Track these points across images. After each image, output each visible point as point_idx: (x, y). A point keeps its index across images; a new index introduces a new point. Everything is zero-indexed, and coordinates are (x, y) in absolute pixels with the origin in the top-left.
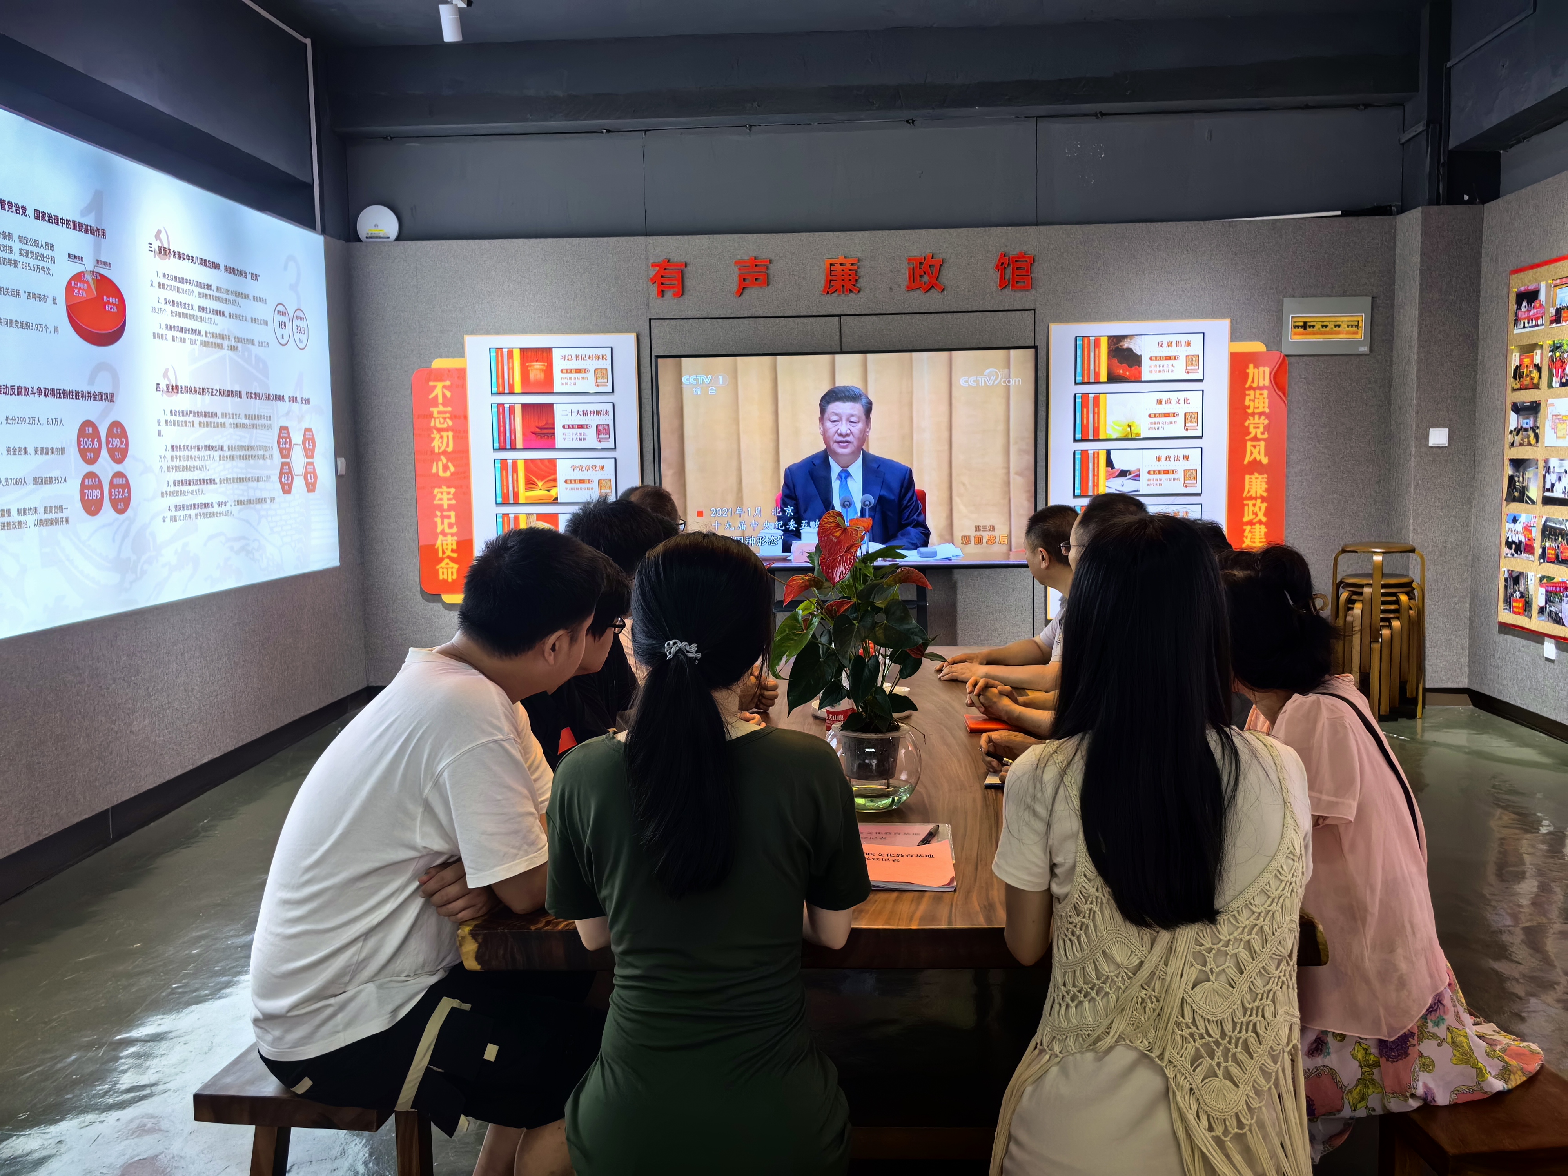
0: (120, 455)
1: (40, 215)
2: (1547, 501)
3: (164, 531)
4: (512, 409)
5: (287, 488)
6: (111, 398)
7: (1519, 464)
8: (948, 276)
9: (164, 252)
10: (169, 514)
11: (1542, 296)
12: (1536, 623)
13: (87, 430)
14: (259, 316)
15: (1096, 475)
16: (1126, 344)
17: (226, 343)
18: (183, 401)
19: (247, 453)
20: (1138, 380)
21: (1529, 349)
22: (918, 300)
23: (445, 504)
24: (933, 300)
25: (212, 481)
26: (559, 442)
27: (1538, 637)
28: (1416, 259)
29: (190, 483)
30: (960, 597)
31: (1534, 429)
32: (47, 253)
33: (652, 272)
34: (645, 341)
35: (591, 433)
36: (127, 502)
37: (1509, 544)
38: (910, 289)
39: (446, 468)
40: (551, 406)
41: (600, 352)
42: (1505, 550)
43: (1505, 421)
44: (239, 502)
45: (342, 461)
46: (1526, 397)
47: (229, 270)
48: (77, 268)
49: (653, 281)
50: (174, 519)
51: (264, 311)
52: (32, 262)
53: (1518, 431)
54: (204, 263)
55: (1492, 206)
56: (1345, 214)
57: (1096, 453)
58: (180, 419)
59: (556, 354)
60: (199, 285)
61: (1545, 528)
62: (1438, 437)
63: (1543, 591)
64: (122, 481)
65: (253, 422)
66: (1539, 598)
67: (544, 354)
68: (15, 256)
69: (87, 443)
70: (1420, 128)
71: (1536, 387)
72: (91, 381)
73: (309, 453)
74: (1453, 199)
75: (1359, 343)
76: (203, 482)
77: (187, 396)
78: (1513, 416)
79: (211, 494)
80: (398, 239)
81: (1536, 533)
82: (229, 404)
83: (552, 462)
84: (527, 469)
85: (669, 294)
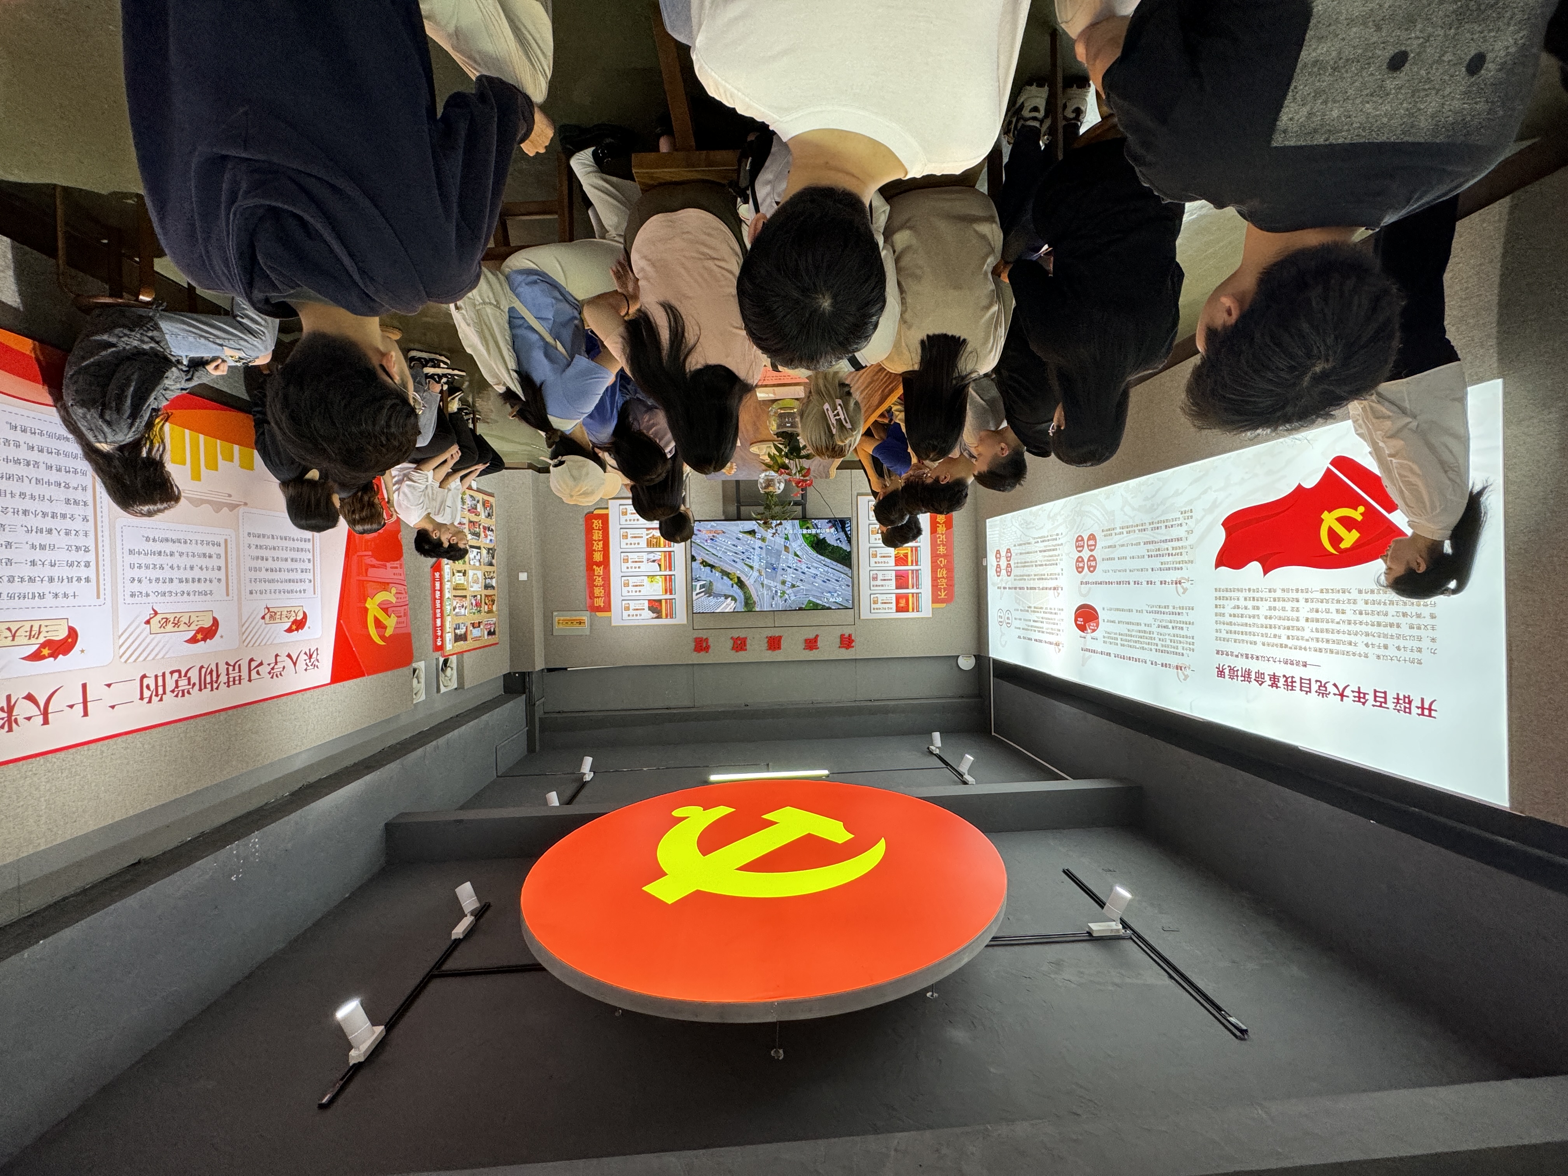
0: (1080, 560)
1: (1109, 654)
2: (479, 548)
3: (1062, 530)
4: (913, 587)
5: (1009, 551)
6: (1082, 583)
7: (491, 564)
8: (730, 643)
9: (1057, 644)
10: (1060, 536)
11: (486, 633)
12: (480, 496)
13: (1092, 569)
14: (1018, 621)
15: (665, 560)
16: (655, 615)
17: (1033, 609)
18: (1051, 584)
19: (1025, 565)
20: (649, 600)
21: (490, 611)
22: (742, 634)
23: (941, 547)
24: (736, 634)
25: (1041, 551)
26: (894, 573)
27: (479, 490)
28: (536, 650)
29: (1050, 550)
30: (721, 509)
31: (486, 579)
32: (1106, 639)
33: (853, 644)
34: (857, 616)
35: (880, 577)
36: (1077, 541)
37: (492, 530)
38: (746, 638)
39: (941, 562)
40: (897, 588)
41: (876, 611)
42: (494, 528)
43: (497, 582)
44: (1029, 543)
45: (984, 564)
46: (489, 592)
47: (1030, 639)
48: (1094, 634)
49: (853, 641)
50: (1057, 535)
51: (1017, 623)
52: (1112, 635)
53: (492, 578)
54: (1041, 641)
55: (506, 671)
56: (566, 669)
57: (665, 570)
58: (1054, 576)
59: (894, 610)
60: (1043, 632)
61: (479, 536)
62: (523, 576)
63: (479, 510)
64: (1079, 549)
65: (1022, 578)
66: (480, 507)
67: (899, 610)
68: (1119, 637)
69: (1093, 563)
70: (537, 703)
71: (486, 596)
72: (1090, 589)
73: (998, 566)
74: (523, 674)
75: (556, 616)
76: (1045, 551)
77: (1049, 586)
78: (494, 584)
79: (1041, 546)
80: (958, 656)
81: (482, 535)
82: (1032, 584)
83: (896, 565)
84: (907, 562)
85: (847, 635)
